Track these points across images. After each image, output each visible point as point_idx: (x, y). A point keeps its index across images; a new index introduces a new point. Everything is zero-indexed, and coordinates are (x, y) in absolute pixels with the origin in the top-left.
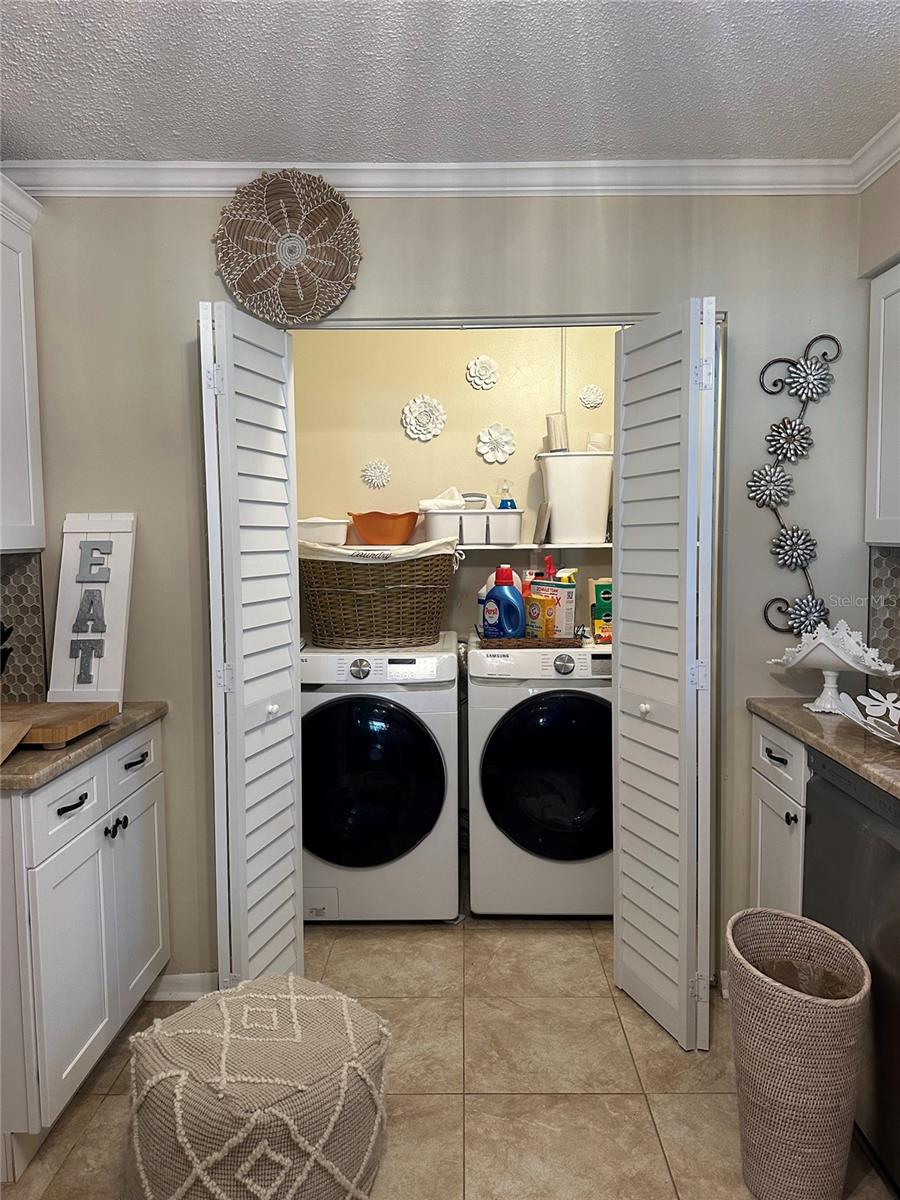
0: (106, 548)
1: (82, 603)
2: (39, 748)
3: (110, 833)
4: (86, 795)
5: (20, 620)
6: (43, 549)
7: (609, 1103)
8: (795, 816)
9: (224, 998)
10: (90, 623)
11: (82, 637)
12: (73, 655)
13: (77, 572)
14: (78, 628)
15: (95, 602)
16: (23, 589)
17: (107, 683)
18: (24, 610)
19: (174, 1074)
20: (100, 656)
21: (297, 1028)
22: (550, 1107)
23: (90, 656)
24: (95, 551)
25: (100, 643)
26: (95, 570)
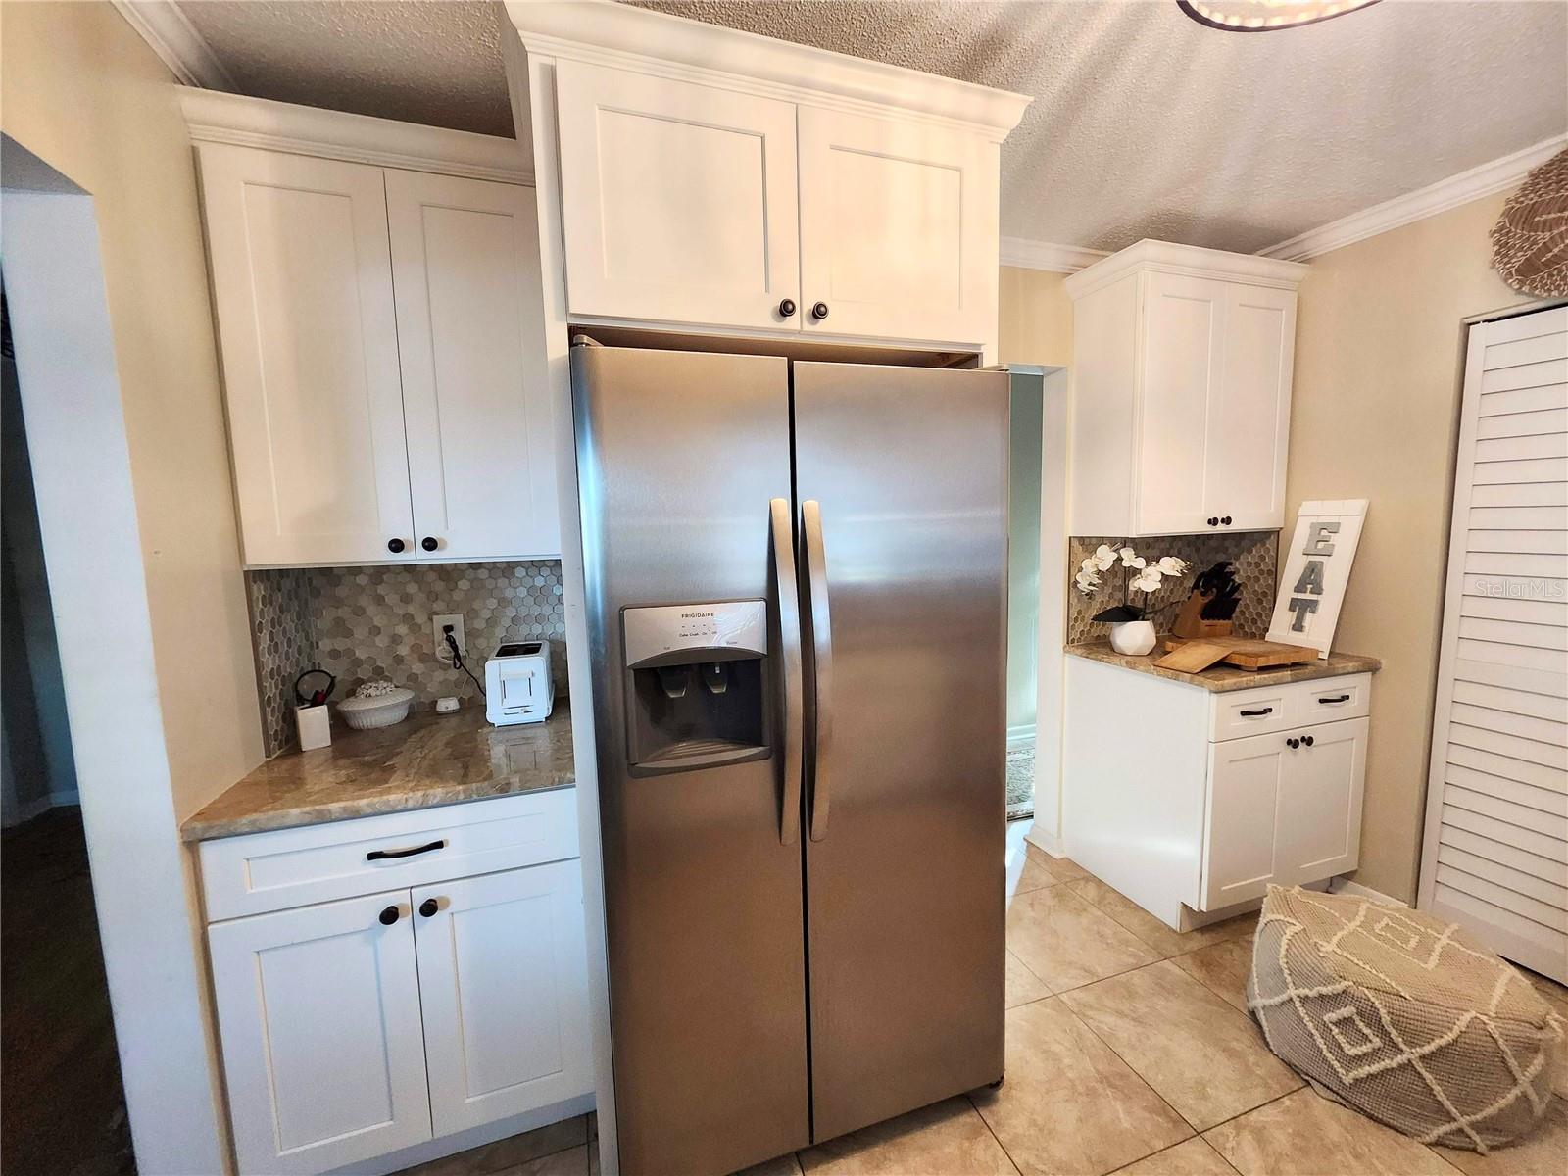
0: (1334, 529)
1: (1305, 571)
3: (1293, 744)
4: (1272, 708)
5: (1257, 579)
6: (1281, 529)
9: (1368, 904)
10: (1310, 587)
11: (1301, 596)
12: (1292, 609)
13: (1305, 546)
14: (1299, 588)
15: (1316, 570)
16: (1263, 558)
17: (1318, 634)
18: (1262, 572)
19: (1290, 921)
20: (1314, 613)
23: (1305, 611)
24: (1324, 532)
25: (1315, 602)
26: (1321, 545)
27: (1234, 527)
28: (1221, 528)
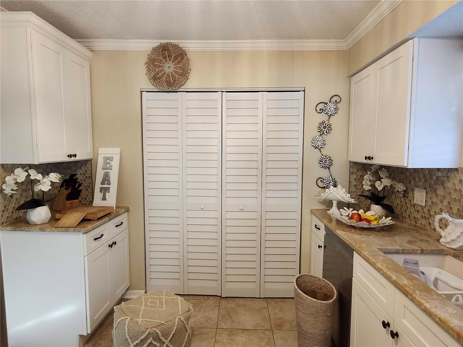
0: (111, 159)
1: (103, 176)
2: (89, 220)
3: (111, 246)
4: (103, 234)
5: (85, 181)
6: (92, 159)
7: (261, 333)
8: (321, 246)
9: (143, 297)
10: (106, 182)
11: (104, 186)
12: (101, 192)
13: (102, 166)
14: (103, 183)
15: (107, 175)
16: (86, 171)
17: (111, 201)
18: (86, 177)
19: (126, 318)
20: (109, 192)
21: (164, 306)
22: (242, 333)
23: (106, 192)
24: (108, 160)
25: (109, 188)
26: (108, 165)
27: (78, 158)
28: (73, 159)
